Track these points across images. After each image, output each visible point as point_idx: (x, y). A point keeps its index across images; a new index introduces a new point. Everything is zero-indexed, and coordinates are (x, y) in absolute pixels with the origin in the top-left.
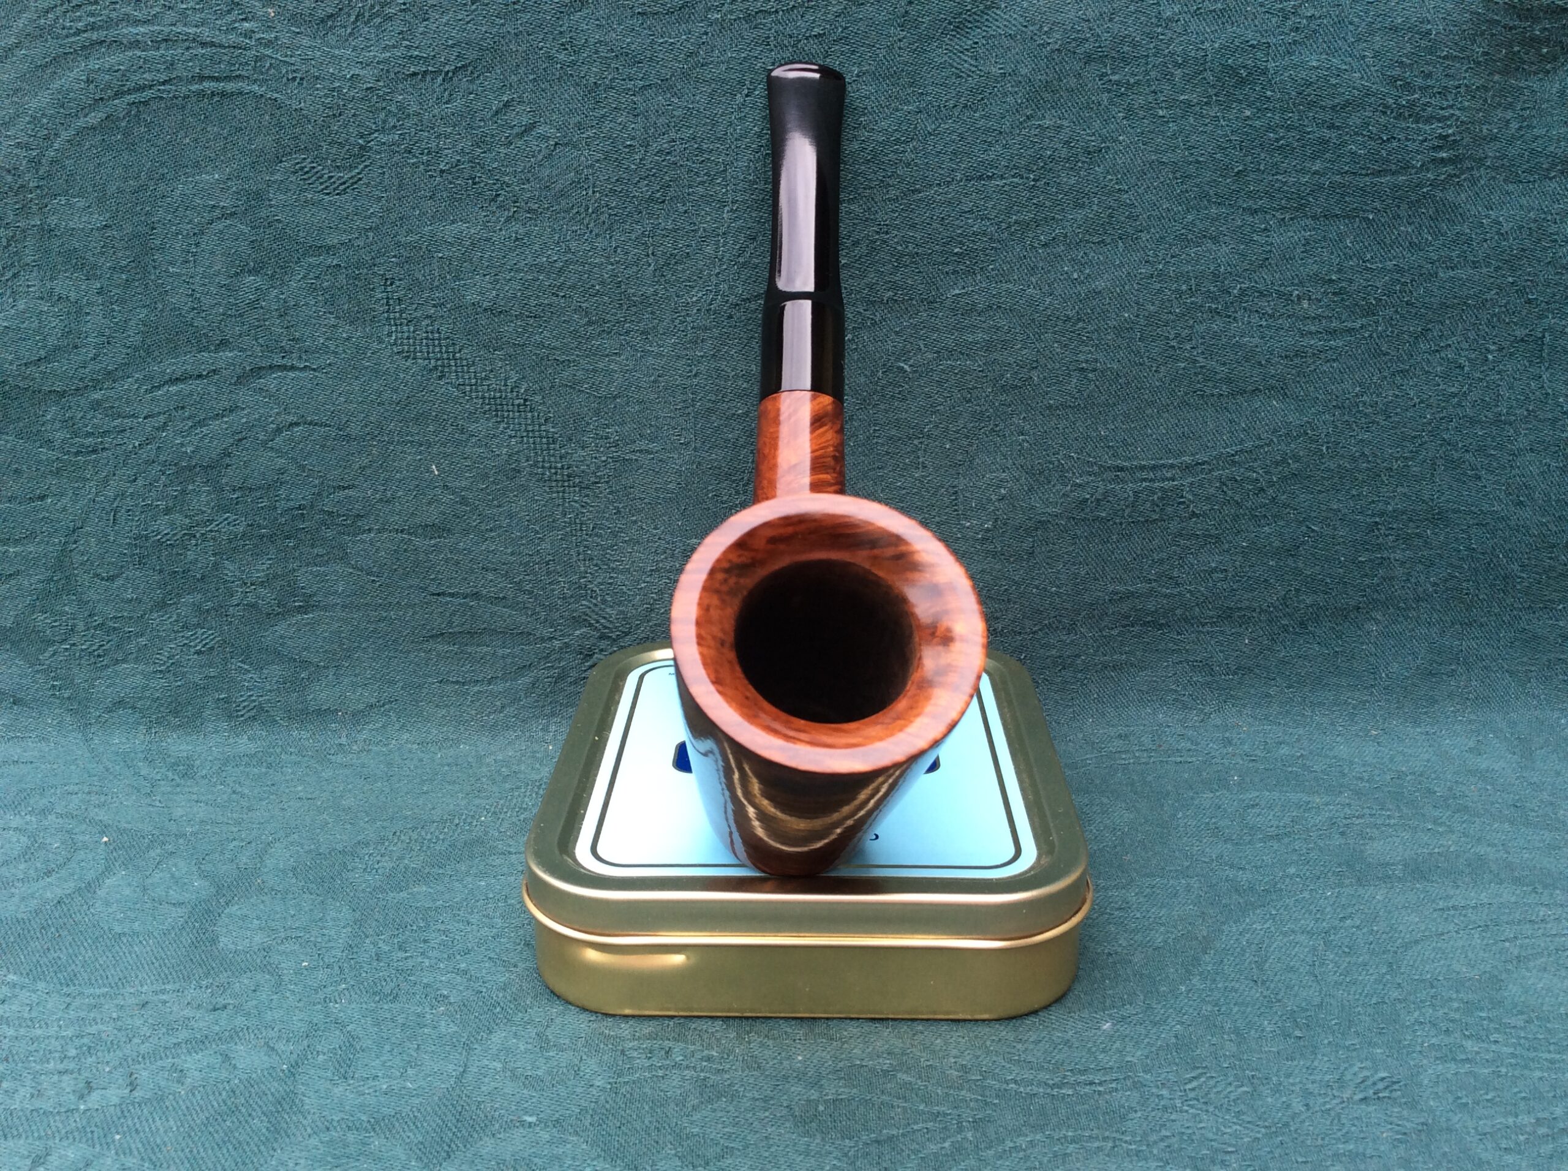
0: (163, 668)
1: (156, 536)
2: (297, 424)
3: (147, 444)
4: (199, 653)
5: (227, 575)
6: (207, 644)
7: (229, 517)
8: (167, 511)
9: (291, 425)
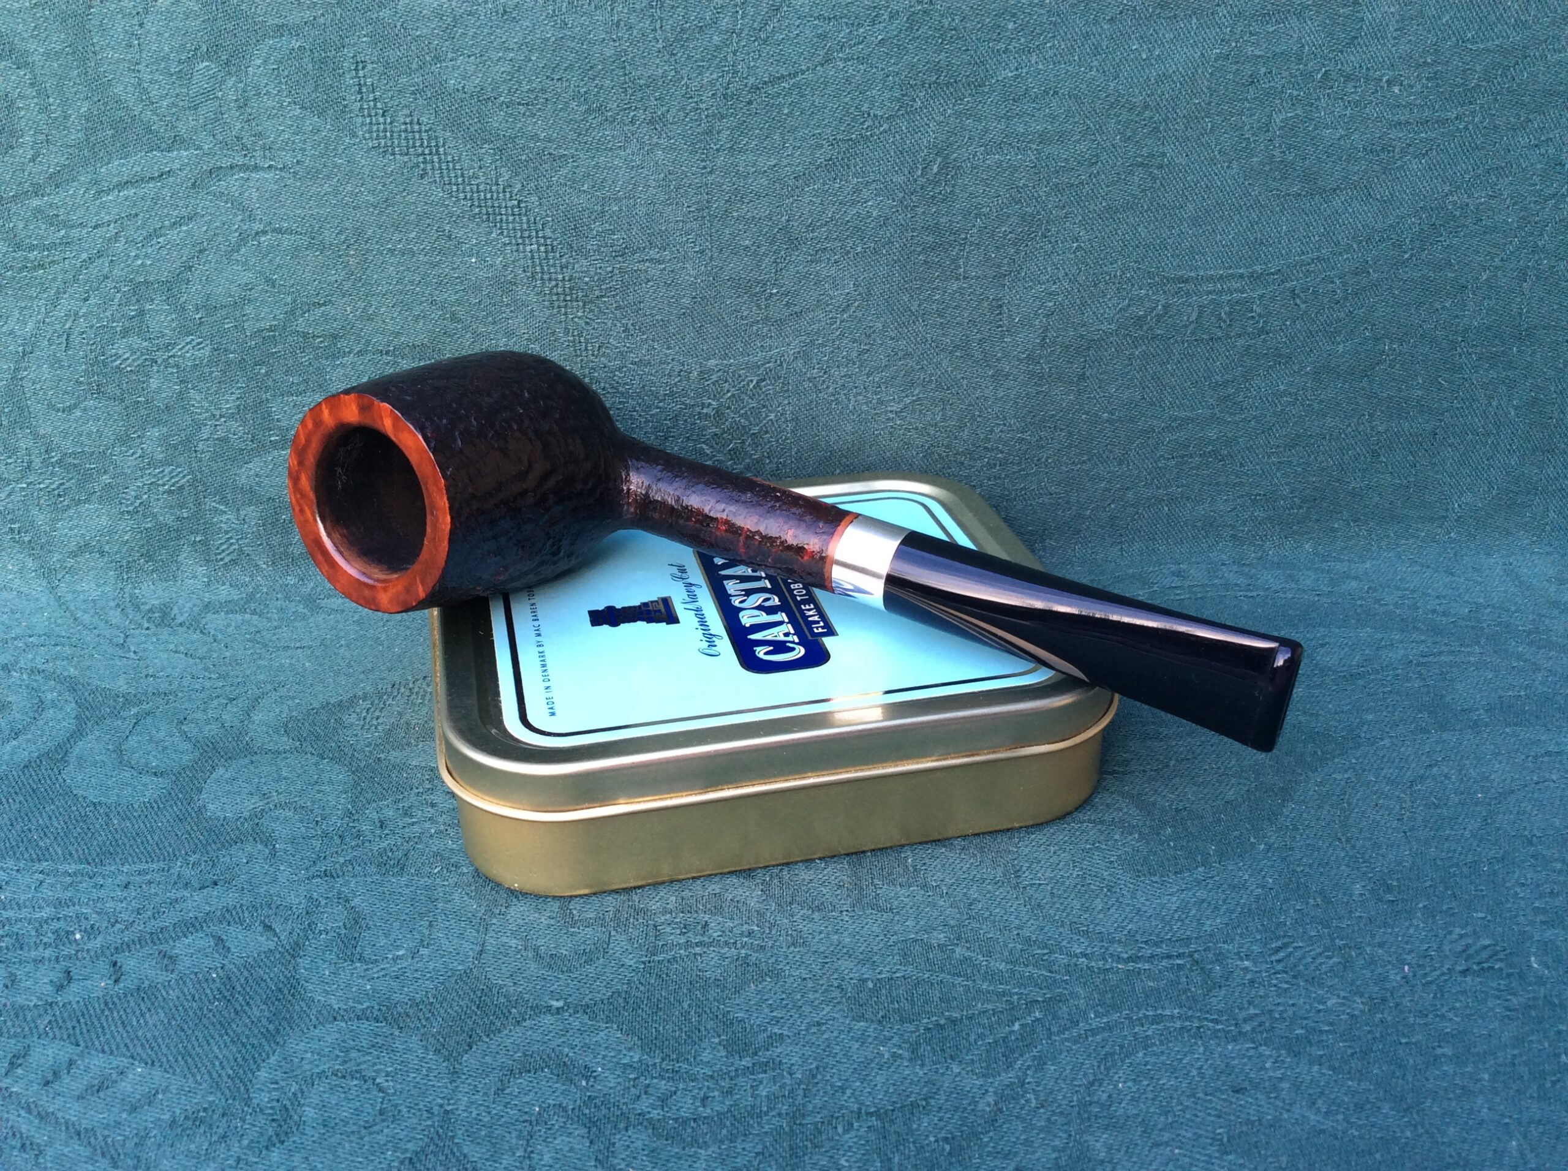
0: (131, 508)
1: (115, 361)
2: (265, 232)
3: (99, 257)
4: (170, 492)
5: (193, 406)
6: (177, 482)
7: (193, 340)
8: (125, 333)
9: (257, 233)
